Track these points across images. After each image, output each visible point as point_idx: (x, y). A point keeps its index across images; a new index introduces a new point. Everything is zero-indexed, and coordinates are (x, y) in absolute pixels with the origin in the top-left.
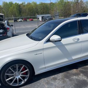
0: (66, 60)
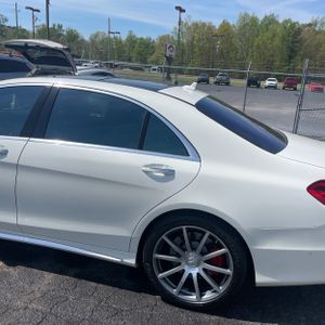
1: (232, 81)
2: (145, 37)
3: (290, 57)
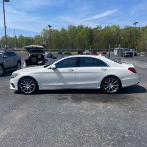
0: (62, 84)
1: (71, 53)
2: (28, 37)
3: (91, 41)
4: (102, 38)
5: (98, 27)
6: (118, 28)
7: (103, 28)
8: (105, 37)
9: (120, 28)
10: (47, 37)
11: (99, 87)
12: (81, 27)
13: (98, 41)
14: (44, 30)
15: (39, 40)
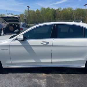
4: (62, 16)
5: (59, 9)
6: (71, 9)
7: (62, 9)
8: (63, 15)
9: (73, 10)
10: (27, 15)
11: (84, 66)
12: (48, 9)
13: (59, 18)
14: (25, 10)
15: (23, 17)
